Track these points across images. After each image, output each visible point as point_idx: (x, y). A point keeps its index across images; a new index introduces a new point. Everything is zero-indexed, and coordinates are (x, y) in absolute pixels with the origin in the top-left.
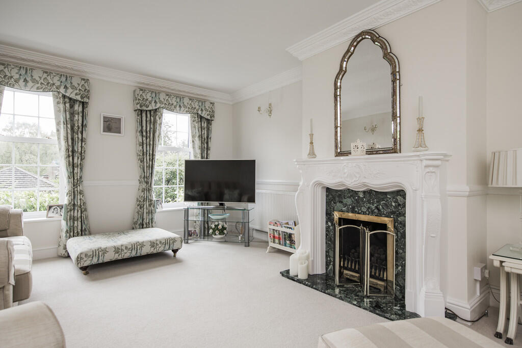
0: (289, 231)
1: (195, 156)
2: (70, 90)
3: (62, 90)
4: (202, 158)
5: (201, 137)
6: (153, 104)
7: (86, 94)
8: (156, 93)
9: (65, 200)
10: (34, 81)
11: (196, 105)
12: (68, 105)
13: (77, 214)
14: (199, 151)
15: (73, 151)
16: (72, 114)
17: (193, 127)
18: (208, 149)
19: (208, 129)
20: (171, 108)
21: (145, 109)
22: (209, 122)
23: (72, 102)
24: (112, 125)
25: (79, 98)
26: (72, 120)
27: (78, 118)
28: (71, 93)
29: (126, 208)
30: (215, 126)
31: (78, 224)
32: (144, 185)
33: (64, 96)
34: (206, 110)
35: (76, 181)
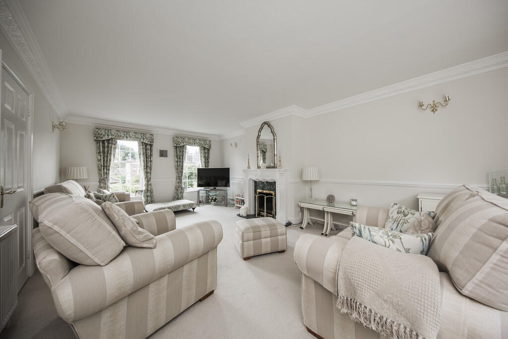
0: (242, 199)
1: (202, 166)
2: (145, 140)
3: (142, 140)
4: (205, 167)
5: (205, 157)
6: (182, 143)
7: (152, 141)
8: (183, 138)
9: (144, 188)
10: (130, 137)
11: (202, 143)
12: (144, 146)
13: (149, 194)
14: (204, 164)
15: (147, 166)
16: (146, 150)
17: (201, 152)
18: (208, 162)
19: (208, 153)
20: (190, 144)
21: (178, 145)
22: (208, 150)
23: (146, 144)
24: (163, 154)
25: (149, 143)
26: (146, 152)
27: (149, 152)
28: (146, 141)
29: (170, 191)
30: (211, 152)
31: (149, 198)
32: (179, 180)
33: (142, 142)
34: (207, 144)
35: (148, 179)
